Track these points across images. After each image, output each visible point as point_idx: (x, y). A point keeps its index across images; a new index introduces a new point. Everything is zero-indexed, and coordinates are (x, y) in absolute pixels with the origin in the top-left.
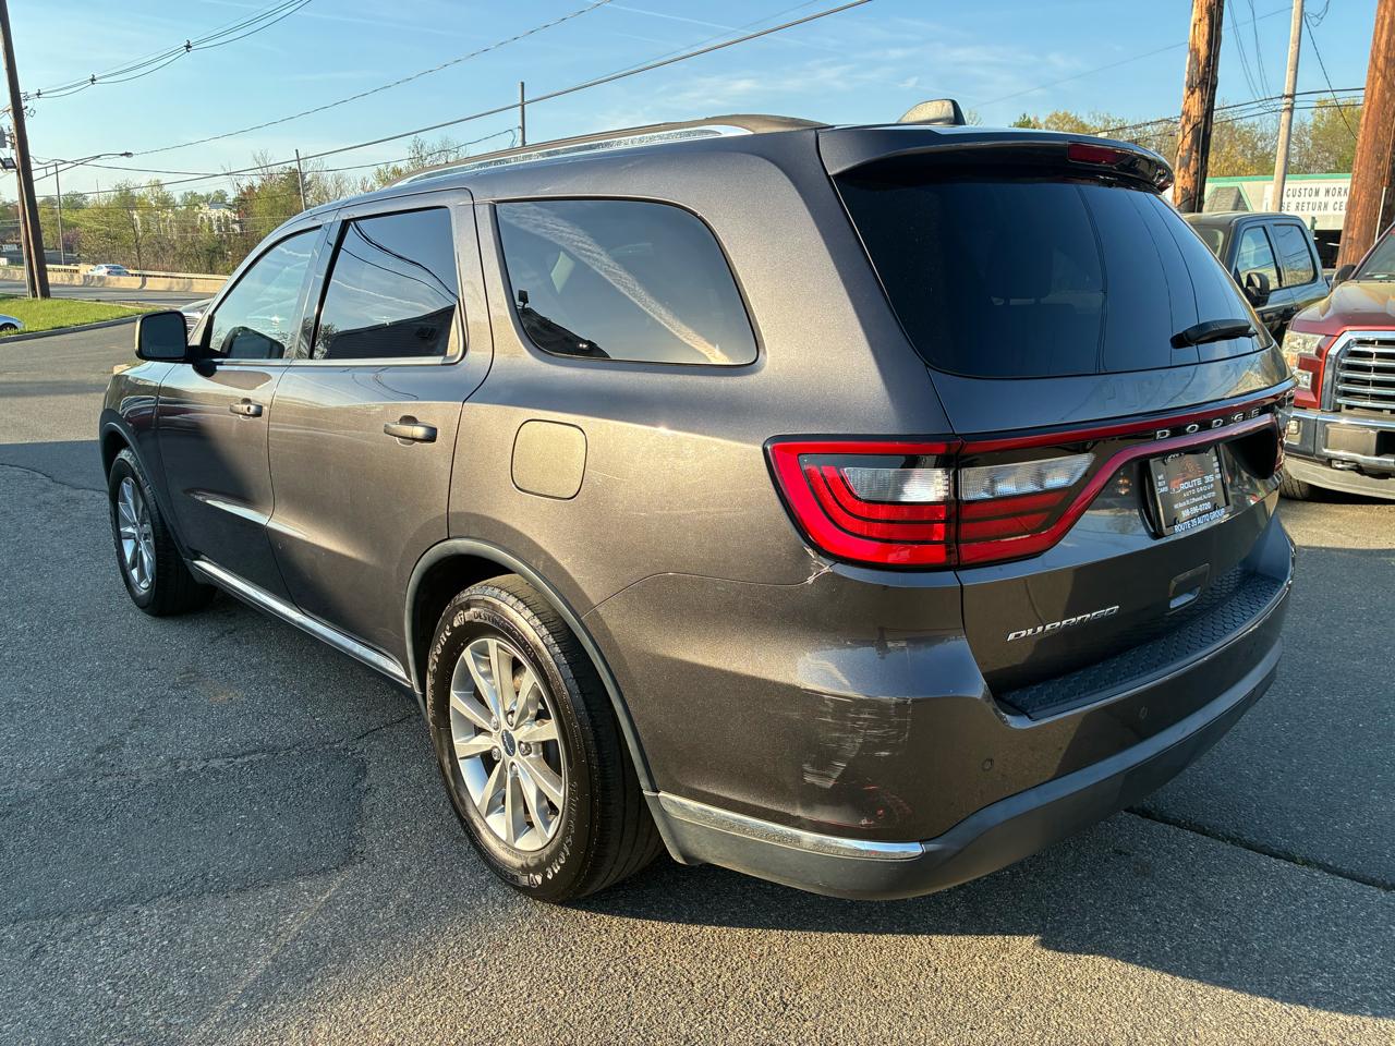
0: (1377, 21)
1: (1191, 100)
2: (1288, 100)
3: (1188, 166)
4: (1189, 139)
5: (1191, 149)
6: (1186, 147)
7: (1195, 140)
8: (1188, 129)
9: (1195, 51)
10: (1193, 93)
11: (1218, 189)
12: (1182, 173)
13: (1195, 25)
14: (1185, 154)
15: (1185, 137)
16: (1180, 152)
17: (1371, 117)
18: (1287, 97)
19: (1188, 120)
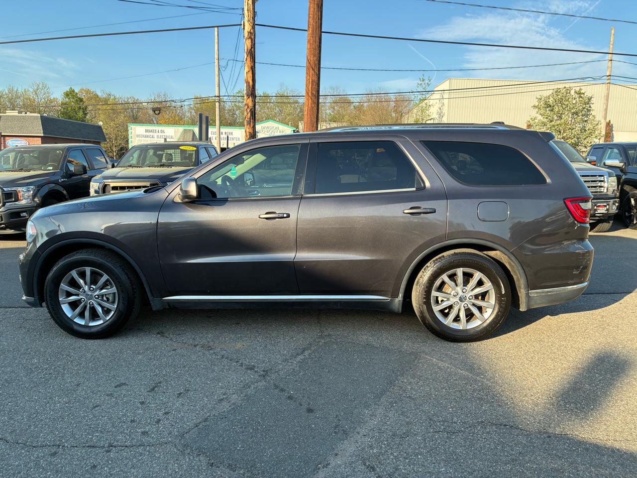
0: (307, 80)
1: (248, 100)
2: (218, 98)
3: (250, 124)
4: (249, 114)
5: (250, 119)
6: (248, 117)
7: (251, 115)
8: (248, 111)
9: (248, 82)
10: (249, 98)
11: (185, 130)
12: (248, 127)
13: (247, 73)
14: (248, 120)
15: (247, 113)
16: (246, 119)
17: (309, 112)
18: (217, 97)
19: (248, 107)
